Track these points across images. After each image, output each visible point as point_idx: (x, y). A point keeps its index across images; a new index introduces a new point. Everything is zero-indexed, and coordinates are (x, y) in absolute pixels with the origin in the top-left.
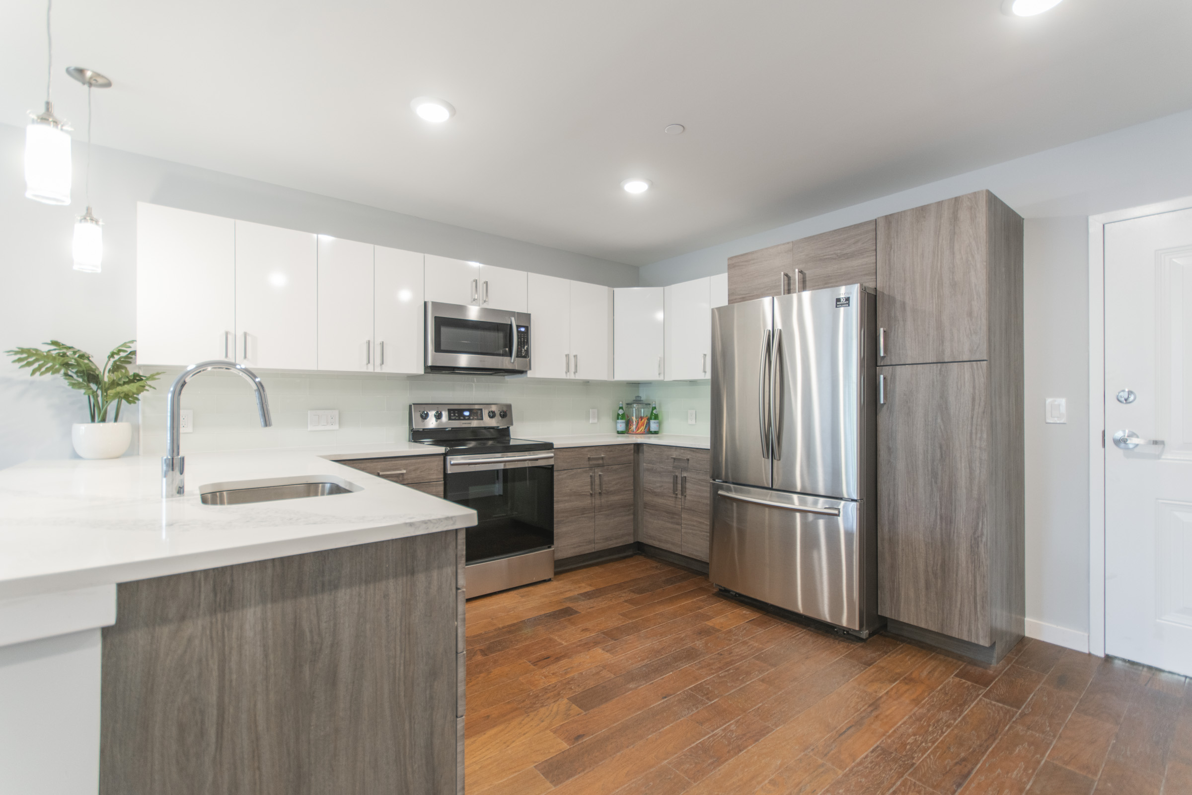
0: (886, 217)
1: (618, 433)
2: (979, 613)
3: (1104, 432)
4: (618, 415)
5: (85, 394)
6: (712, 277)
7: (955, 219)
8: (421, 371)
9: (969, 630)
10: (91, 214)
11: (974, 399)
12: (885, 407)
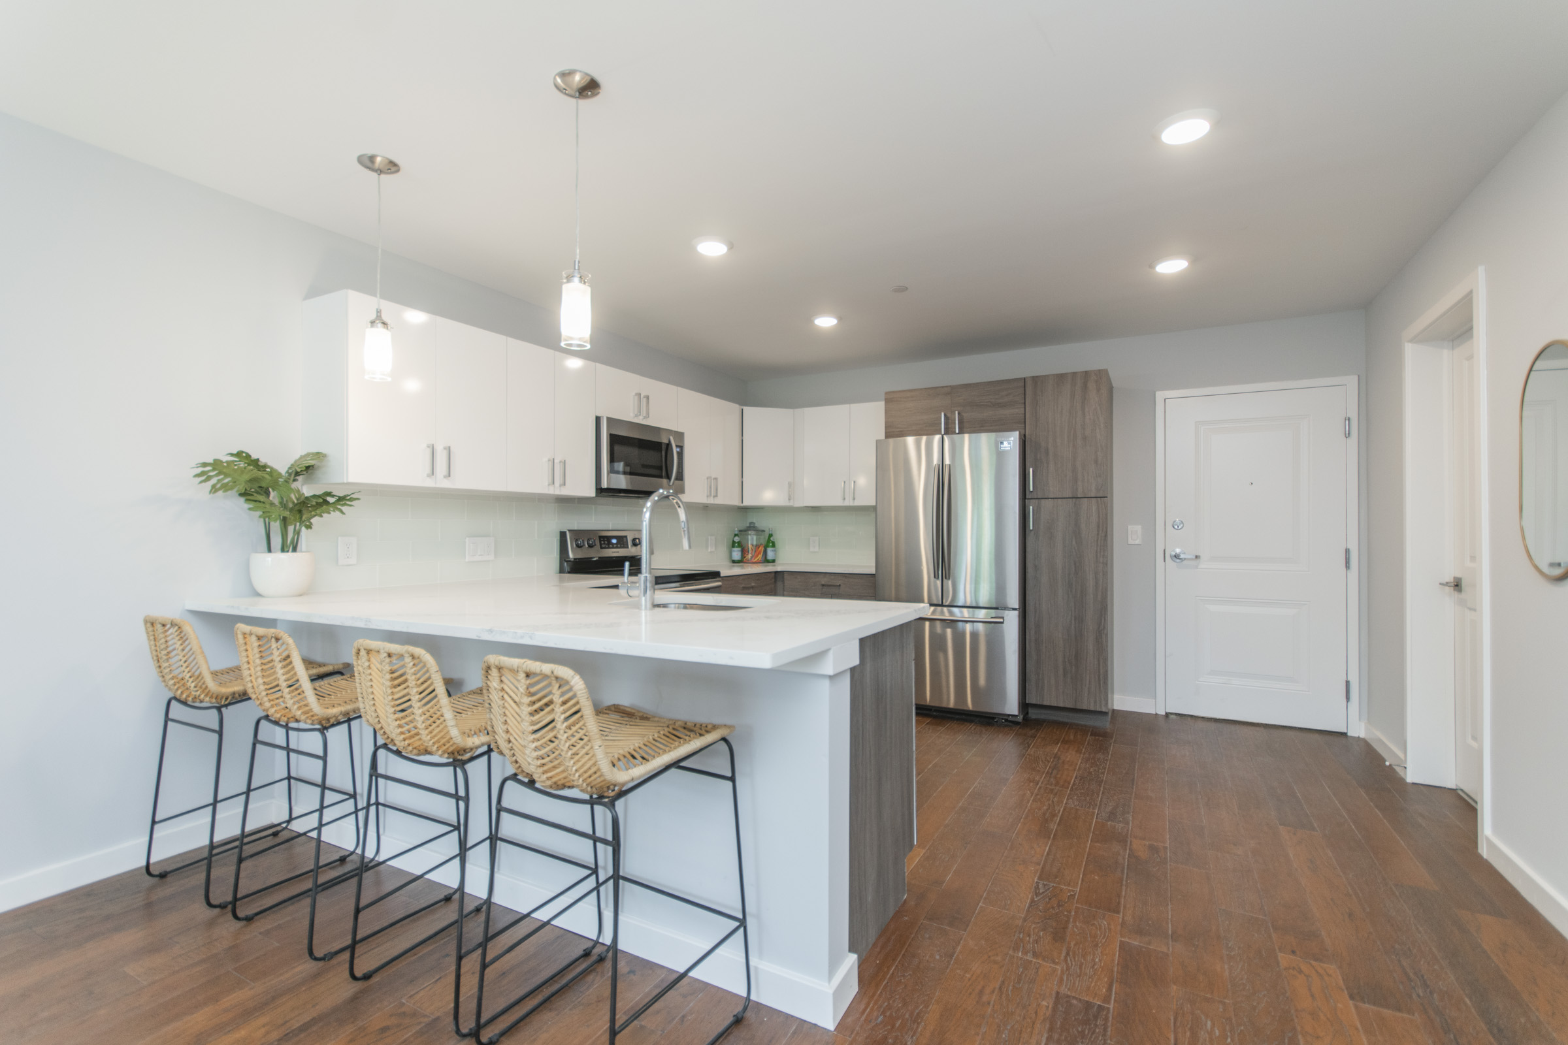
0: (1033, 377)
1: (734, 562)
2: (1102, 688)
3: (1164, 551)
4: (734, 542)
5: (260, 517)
6: (851, 405)
7: (1085, 387)
8: (592, 493)
9: (1095, 702)
10: (380, 316)
11: (1098, 527)
12: (1032, 532)
